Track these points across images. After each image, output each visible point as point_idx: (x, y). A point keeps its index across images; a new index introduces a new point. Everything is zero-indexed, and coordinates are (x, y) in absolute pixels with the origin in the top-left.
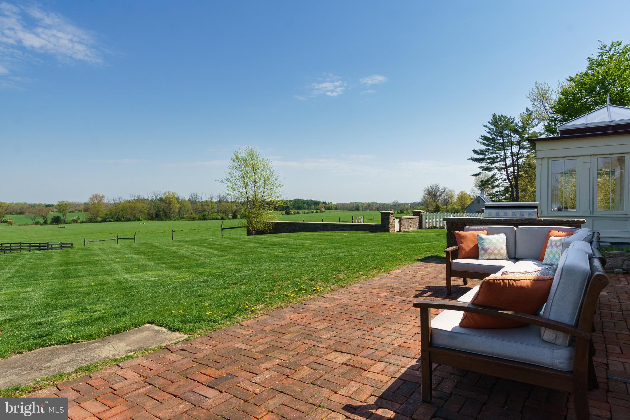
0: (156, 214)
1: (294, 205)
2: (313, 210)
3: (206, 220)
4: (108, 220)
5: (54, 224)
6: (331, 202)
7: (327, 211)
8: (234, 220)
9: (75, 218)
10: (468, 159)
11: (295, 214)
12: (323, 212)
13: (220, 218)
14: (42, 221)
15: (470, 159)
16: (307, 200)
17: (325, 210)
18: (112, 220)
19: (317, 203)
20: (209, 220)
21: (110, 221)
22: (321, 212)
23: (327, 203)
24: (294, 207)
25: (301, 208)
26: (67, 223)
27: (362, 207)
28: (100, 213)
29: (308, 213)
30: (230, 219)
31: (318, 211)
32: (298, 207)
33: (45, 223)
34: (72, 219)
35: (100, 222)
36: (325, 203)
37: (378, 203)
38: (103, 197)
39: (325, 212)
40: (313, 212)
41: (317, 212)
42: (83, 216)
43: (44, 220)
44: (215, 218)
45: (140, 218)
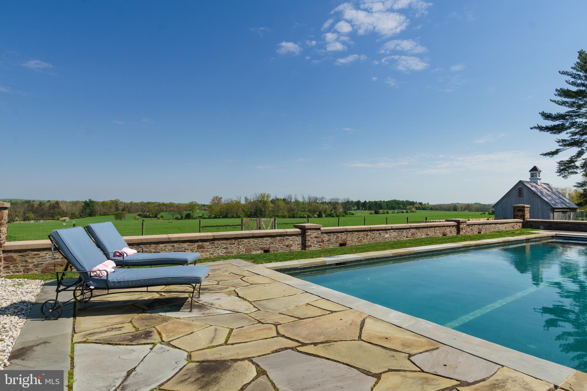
0: (255, 213)
1: (387, 205)
2: (403, 210)
3: (295, 218)
4: (217, 217)
5: (187, 219)
6: (428, 203)
7: (418, 211)
8: (320, 218)
9: (201, 215)
10: (531, 128)
11: (384, 214)
12: (413, 212)
13: (306, 216)
14: (179, 217)
15: (535, 128)
16: (403, 201)
17: (416, 210)
18: (221, 217)
19: (412, 203)
20: (297, 218)
21: (219, 218)
22: (411, 212)
23: (423, 203)
24: (388, 207)
25: (395, 208)
26: (194, 219)
27: (461, 207)
28: (213, 211)
29: (398, 213)
30: (315, 217)
31: (409, 211)
32: (392, 207)
33: (182, 218)
34: (199, 215)
35: (213, 218)
36: (421, 204)
37: (483, 204)
38: (221, 198)
39: (416, 212)
40: (403, 212)
41: (407, 212)
42: (206, 213)
43: (181, 216)
44: (302, 216)
45: (241, 216)
